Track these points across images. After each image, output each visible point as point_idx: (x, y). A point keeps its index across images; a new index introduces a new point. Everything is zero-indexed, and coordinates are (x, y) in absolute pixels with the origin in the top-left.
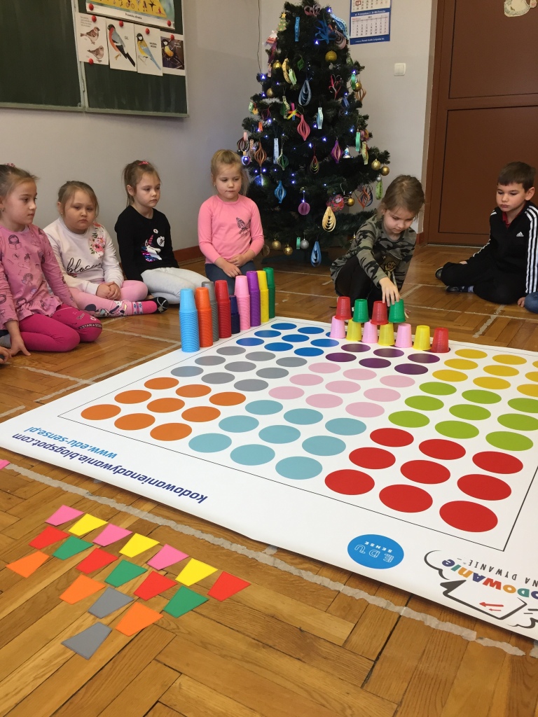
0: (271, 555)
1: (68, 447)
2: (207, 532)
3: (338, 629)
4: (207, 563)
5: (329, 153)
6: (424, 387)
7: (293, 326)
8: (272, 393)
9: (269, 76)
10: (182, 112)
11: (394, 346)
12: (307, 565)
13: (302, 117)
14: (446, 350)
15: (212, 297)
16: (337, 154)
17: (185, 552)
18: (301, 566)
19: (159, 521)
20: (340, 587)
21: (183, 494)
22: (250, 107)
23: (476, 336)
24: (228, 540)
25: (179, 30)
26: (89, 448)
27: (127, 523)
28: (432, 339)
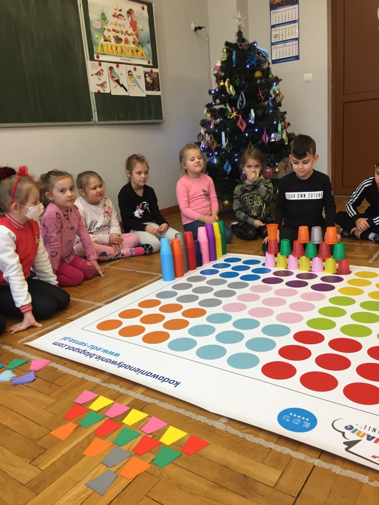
0: (224, 423)
1: (89, 350)
2: (180, 408)
3: (270, 475)
4: (180, 429)
5: (260, 138)
6: (332, 300)
7: (239, 260)
8: (225, 308)
9: (217, 90)
10: (160, 119)
11: (310, 271)
12: (249, 430)
13: (240, 116)
14: (349, 272)
15: (182, 244)
16: (265, 139)
17: (165, 421)
18: (245, 431)
19: (148, 400)
20: (272, 445)
21: (164, 381)
22: (205, 112)
23: (371, 261)
24: (195, 413)
25: (155, 65)
26: (102, 350)
27: (127, 402)
28: (337, 265)
